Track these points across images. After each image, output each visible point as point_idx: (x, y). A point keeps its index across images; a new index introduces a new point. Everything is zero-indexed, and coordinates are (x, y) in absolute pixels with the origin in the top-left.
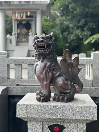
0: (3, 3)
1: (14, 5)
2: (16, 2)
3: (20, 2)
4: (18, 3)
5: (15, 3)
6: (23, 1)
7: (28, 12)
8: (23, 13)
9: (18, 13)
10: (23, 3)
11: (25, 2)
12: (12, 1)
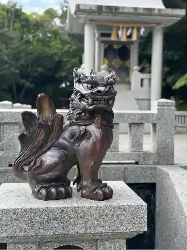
0: (104, 9)
1: (122, 13)
2: (129, 8)
3: (135, 9)
4: (131, 11)
5: (125, 11)
6: (141, 8)
7: (141, 28)
8: (132, 31)
9: (123, 28)
10: (141, 11)
11: (144, 9)
12: (121, 7)
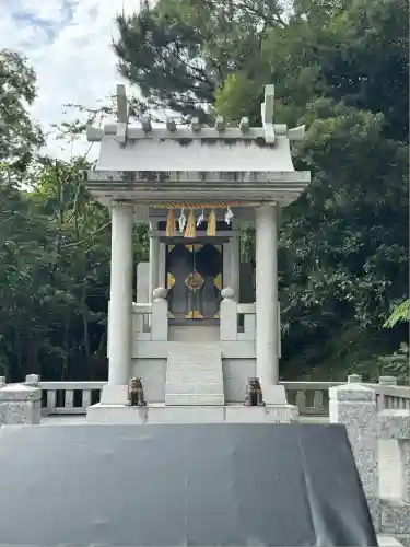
0: (137, 177)
3: (203, 174)
7: (225, 211)
8: (207, 215)
9: (187, 213)
